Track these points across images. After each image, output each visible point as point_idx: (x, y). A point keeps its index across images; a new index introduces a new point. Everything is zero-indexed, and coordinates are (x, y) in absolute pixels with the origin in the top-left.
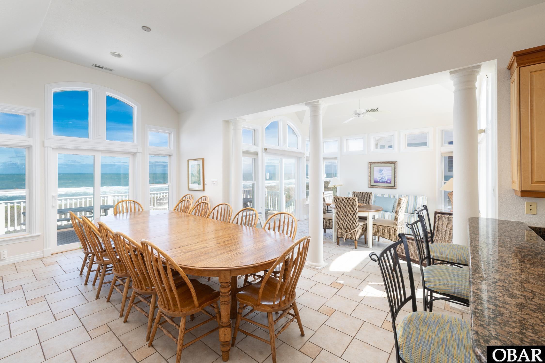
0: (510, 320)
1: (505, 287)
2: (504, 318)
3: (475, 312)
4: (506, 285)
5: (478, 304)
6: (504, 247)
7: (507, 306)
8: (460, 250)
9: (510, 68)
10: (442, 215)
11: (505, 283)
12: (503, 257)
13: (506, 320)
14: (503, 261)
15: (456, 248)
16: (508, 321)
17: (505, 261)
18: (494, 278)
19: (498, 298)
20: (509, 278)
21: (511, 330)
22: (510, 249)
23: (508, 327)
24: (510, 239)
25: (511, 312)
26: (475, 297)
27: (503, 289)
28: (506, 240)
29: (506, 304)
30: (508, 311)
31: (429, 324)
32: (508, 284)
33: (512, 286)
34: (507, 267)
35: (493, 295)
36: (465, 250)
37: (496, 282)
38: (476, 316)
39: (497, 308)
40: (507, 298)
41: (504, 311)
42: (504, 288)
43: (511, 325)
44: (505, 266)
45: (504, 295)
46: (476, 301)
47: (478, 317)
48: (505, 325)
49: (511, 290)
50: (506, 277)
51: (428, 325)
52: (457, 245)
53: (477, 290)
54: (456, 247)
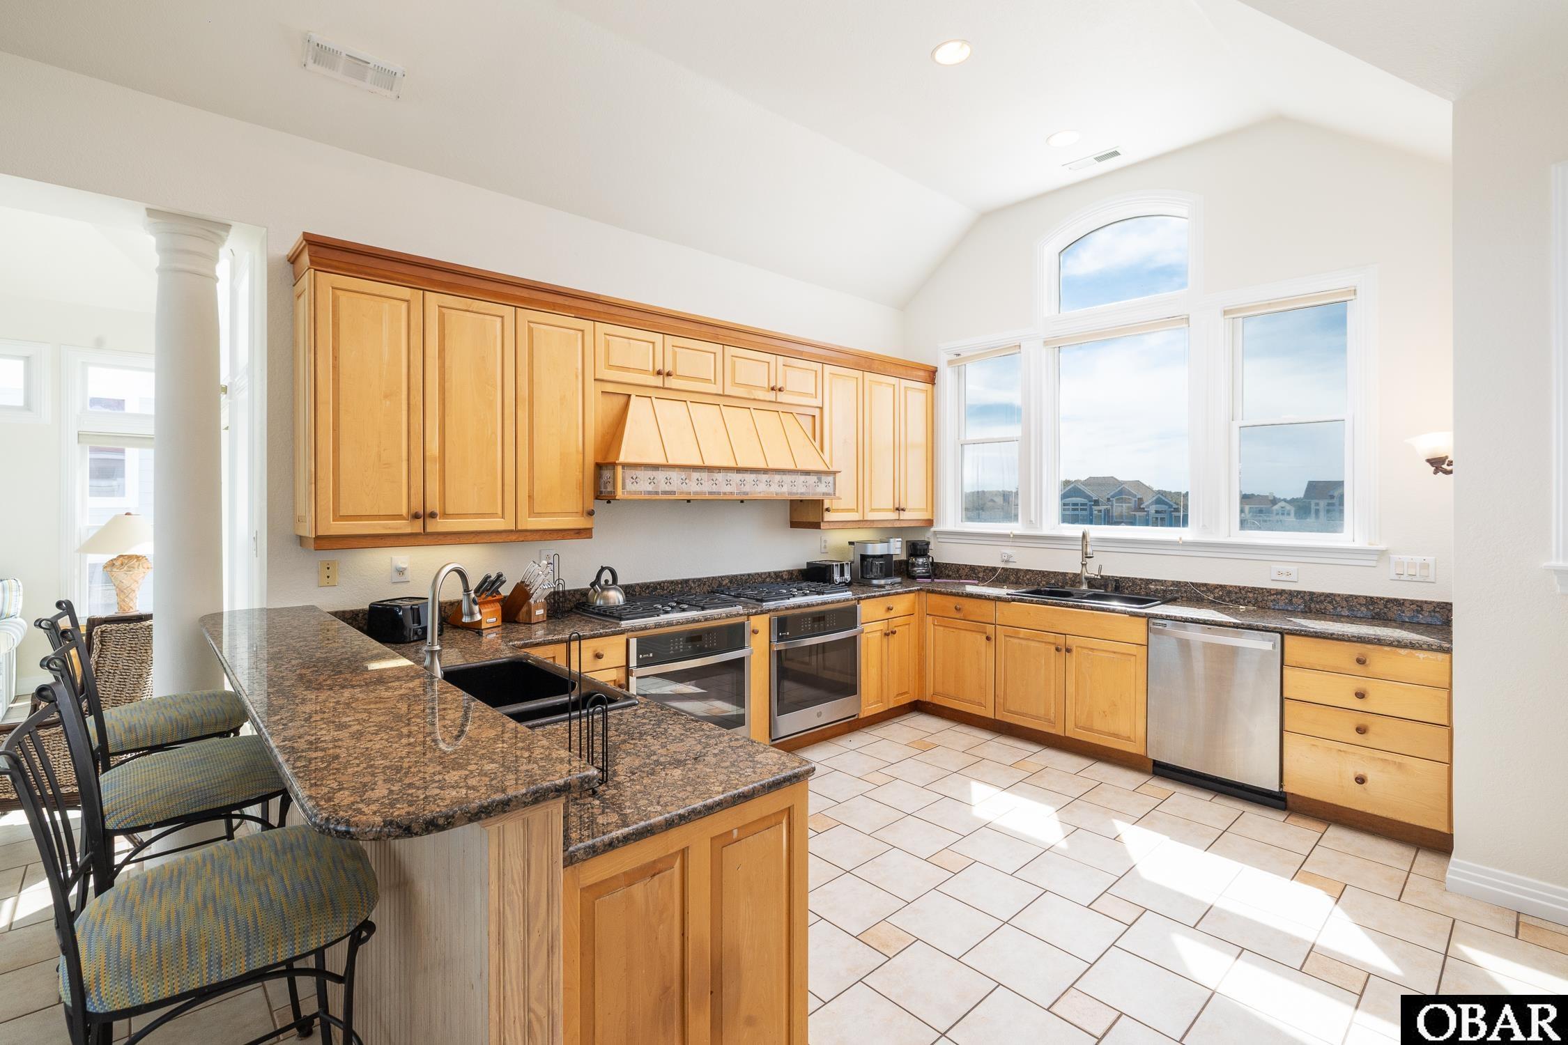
0: (351, 758)
1: (327, 719)
2: (341, 760)
3: (296, 773)
4: (326, 716)
5: (295, 761)
6: (300, 658)
7: (340, 744)
8: (182, 705)
9: (293, 260)
10: (114, 626)
11: (324, 712)
12: (305, 674)
13: (345, 761)
14: (308, 681)
15: (170, 704)
16: (347, 761)
17: (310, 681)
18: (305, 713)
19: (322, 739)
20: (327, 704)
21: (356, 769)
22: (310, 659)
23: (350, 768)
24: (304, 641)
25: (347, 749)
26: (285, 753)
27: (325, 723)
28: (298, 645)
29: (336, 741)
30: (343, 749)
31: (161, 891)
32: (329, 712)
33: (335, 714)
34: (318, 689)
35: (314, 738)
36: (195, 700)
37: (310, 717)
38: (299, 777)
39: (325, 752)
40: (336, 733)
41: (338, 751)
42: (325, 721)
43: (353, 764)
44: (314, 688)
45: (329, 731)
46: (289, 758)
47: (302, 777)
48: (346, 768)
49: (337, 720)
50: (322, 704)
51: (156, 892)
52: (170, 697)
53: (283, 741)
54: (170, 701)
